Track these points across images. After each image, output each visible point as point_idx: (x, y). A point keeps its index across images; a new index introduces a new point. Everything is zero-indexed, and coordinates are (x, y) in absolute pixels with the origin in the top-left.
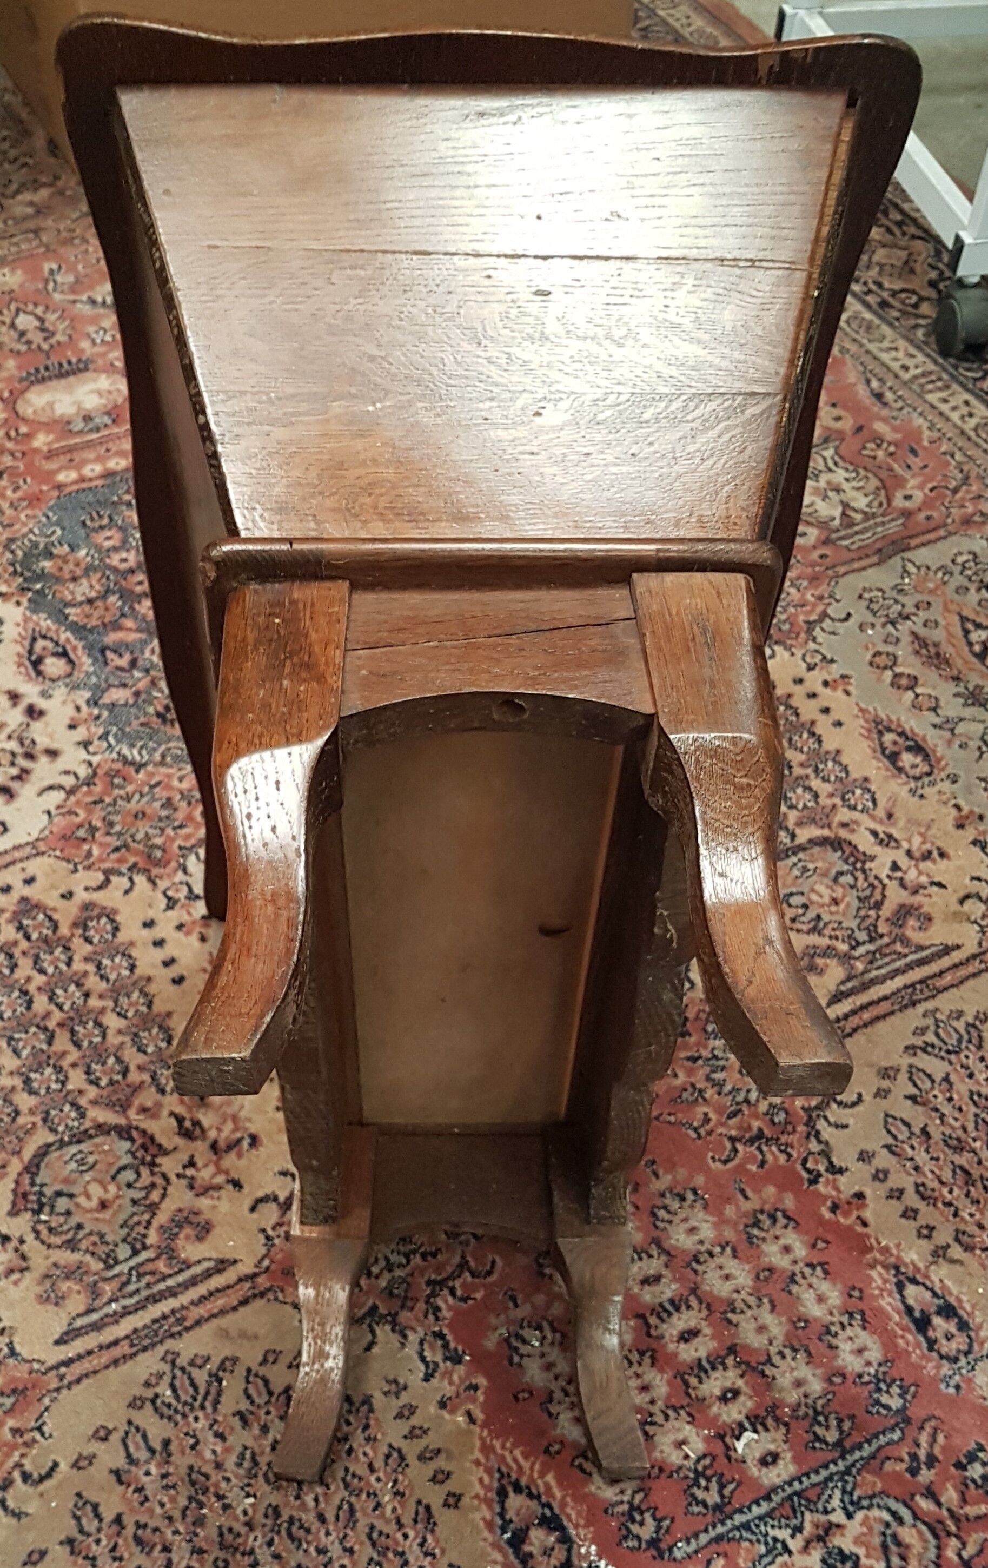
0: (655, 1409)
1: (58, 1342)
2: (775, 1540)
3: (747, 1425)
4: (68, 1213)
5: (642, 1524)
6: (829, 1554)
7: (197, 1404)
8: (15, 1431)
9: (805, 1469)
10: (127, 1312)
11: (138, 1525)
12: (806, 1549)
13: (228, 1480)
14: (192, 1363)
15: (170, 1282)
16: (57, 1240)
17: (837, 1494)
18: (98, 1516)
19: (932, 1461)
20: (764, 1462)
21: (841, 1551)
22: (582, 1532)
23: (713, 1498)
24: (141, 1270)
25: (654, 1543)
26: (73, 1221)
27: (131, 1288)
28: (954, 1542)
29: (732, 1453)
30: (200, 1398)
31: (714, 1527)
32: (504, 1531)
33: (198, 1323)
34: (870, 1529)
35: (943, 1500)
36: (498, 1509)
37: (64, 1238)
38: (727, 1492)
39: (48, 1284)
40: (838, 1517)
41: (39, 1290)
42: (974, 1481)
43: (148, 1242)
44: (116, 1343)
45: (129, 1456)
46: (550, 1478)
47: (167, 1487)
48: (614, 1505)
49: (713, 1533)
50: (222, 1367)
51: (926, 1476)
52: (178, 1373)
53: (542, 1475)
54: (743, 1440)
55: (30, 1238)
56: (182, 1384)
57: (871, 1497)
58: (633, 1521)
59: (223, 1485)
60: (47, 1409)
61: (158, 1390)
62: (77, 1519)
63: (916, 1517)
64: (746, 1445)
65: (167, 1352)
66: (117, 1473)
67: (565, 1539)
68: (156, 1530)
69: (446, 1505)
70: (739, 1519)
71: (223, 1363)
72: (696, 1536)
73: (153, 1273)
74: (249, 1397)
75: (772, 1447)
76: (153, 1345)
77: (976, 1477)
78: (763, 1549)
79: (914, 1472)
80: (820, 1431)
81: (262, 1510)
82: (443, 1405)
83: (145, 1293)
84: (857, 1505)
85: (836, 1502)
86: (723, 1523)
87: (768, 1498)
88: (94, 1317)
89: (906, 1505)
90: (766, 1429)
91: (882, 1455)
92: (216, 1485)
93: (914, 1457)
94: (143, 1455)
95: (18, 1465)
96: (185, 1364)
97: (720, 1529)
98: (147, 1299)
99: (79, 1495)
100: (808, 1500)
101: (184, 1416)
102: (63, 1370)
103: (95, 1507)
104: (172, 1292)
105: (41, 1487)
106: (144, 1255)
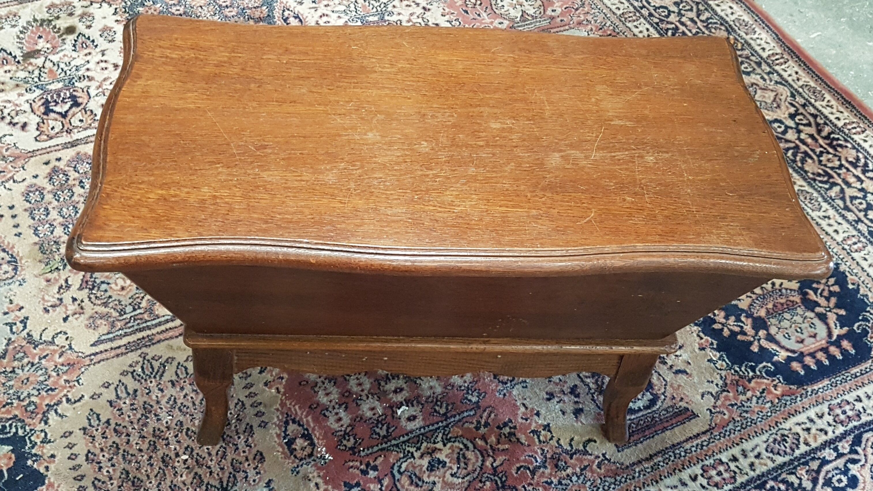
0: (363, 394)
1: (92, 345)
2: (409, 452)
3: (404, 403)
4: (106, 291)
5: (349, 440)
6: (433, 460)
7: (152, 376)
8: (66, 381)
9: (428, 423)
10: (126, 335)
11: (116, 424)
12: (422, 457)
13: (161, 408)
14: (153, 358)
15: (149, 324)
16: (99, 302)
17: (441, 435)
18: (99, 419)
19: (486, 424)
20: (409, 419)
21: (439, 459)
22: (320, 442)
23: (383, 433)
24: (136, 317)
25: (352, 448)
26: (107, 294)
27: (130, 325)
28: (491, 459)
29: (395, 415)
30: (154, 373)
31: (382, 444)
32: (285, 439)
33: (159, 342)
34: (453, 451)
35: (489, 441)
36: (283, 429)
37: (102, 301)
38: (390, 431)
39: (91, 320)
40: (440, 445)
41: (87, 322)
42: (504, 434)
43: (141, 306)
44: (119, 347)
45: (117, 395)
46: (309, 418)
47: (133, 409)
48: (337, 432)
49: (380, 447)
50: (167, 361)
51: (483, 430)
52: (146, 362)
53: (306, 416)
54: (401, 410)
55: (86, 300)
56: (147, 367)
57: (456, 438)
58: (345, 439)
59: (159, 410)
60: (82, 373)
61: (136, 369)
62: (89, 420)
63: (475, 447)
64: (403, 412)
65: (142, 353)
66: (110, 402)
67: (312, 444)
68: (124, 427)
69: (260, 426)
70: (394, 442)
71: (168, 359)
72: (372, 447)
73: (141, 319)
74: (177, 374)
75: (414, 413)
76: (137, 349)
77: (506, 433)
78: (402, 455)
79: (477, 428)
80: (437, 408)
81: (175, 422)
82: (266, 384)
83: (136, 327)
84: (449, 440)
85: (439, 439)
86: (386, 443)
87: (407, 435)
88: (111, 336)
89: (471, 442)
90: (413, 406)
91: (464, 420)
92: (156, 411)
93: (479, 422)
94: (124, 395)
95: (65, 395)
96: (150, 359)
97: (384, 445)
98: (137, 330)
99: (91, 410)
100: (427, 437)
101: (146, 380)
102: (93, 357)
103: (98, 415)
104: (149, 328)
105: (74, 406)
106: (139, 311)
